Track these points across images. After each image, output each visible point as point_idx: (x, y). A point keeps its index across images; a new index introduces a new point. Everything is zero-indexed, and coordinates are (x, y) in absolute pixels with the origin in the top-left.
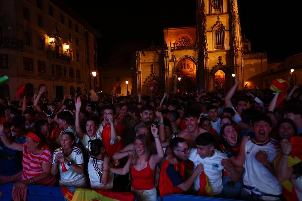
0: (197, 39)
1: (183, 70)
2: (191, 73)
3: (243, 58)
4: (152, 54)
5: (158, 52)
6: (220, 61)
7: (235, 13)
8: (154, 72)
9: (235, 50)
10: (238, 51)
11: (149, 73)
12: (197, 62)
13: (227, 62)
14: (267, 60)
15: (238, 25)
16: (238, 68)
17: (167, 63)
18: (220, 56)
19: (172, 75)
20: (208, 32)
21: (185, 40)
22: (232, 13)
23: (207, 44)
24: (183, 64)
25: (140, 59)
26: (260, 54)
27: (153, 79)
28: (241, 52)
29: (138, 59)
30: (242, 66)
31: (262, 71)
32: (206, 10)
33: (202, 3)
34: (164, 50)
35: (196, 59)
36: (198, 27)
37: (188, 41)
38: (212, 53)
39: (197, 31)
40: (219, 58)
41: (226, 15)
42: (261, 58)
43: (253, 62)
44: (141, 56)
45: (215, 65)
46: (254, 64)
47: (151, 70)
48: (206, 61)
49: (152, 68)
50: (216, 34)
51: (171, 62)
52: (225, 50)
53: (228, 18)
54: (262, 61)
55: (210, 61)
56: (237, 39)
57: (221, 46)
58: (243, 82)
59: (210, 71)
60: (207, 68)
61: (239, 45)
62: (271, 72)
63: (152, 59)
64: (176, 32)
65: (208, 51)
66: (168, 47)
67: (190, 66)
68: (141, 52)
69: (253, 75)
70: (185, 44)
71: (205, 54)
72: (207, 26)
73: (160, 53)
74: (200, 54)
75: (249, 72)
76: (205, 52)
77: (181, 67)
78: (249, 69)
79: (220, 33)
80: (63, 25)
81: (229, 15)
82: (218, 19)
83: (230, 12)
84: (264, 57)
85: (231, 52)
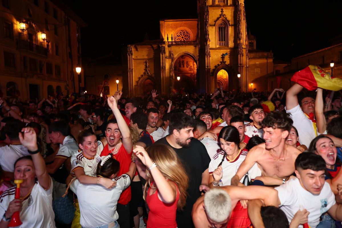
0: (199, 33)
1: (182, 68)
2: (190, 72)
3: (248, 57)
4: (146, 49)
5: (154, 46)
6: (223, 60)
7: (241, 6)
8: (149, 70)
9: (239, 48)
10: (243, 49)
11: (142, 72)
12: (197, 60)
13: (230, 61)
14: (273, 60)
15: (244, 19)
16: (242, 68)
17: (163, 60)
18: (223, 54)
19: (169, 74)
20: (210, 25)
21: (184, 34)
22: (237, 6)
23: (209, 40)
24: (181, 62)
25: (132, 55)
26: (265, 53)
27: (148, 79)
28: (246, 51)
29: (130, 55)
30: (246, 66)
31: (267, 72)
34: (160, 45)
35: (196, 56)
36: (199, 19)
37: (187, 36)
38: (214, 50)
39: (198, 24)
40: (222, 56)
41: (231, 8)
42: (267, 58)
43: (258, 62)
44: (134, 51)
45: (218, 64)
46: (259, 64)
47: (144, 68)
48: (207, 59)
49: (146, 67)
50: (219, 28)
51: (168, 58)
52: (228, 47)
53: (233, 11)
54: (268, 61)
55: (212, 60)
56: (242, 36)
57: (224, 42)
58: (247, 84)
59: (211, 70)
60: (209, 68)
61: (244, 42)
62: (278, 73)
63: (146, 55)
64: (174, 25)
65: (210, 47)
66: (165, 41)
67: (189, 64)
68: (133, 46)
69: (257, 76)
70: (185, 39)
71: (206, 51)
72: (209, 19)
73: (155, 48)
74: (201, 51)
75: (253, 73)
76: (206, 49)
77: (179, 65)
78: (254, 69)
79: (224, 28)
80: (37, 8)
81: (234, 7)
82: (222, 11)
83: (235, 4)
84: (270, 57)
85: (235, 50)
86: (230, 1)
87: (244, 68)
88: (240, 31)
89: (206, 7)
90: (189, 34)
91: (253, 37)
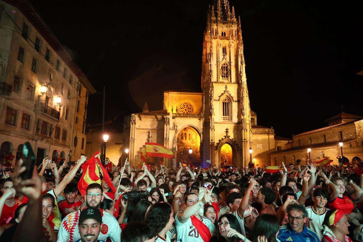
0: (203, 107)
1: (184, 141)
3: (252, 132)
4: (150, 119)
5: (158, 117)
6: (227, 134)
7: (244, 84)
8: (151, 140)
9: (243, 123)
10: (246, 124)
11: (144, 142)
12: (201, 133)
13: (234, 136)
14: (274, 136)
15: (247, 96)
16: (246, 143)
17: (167, 131)
18: (227, 128)
19: (171, 146)
20: (215, 100)
21: (188, 107)
22: (240, 84)
23: (213, 114)
25: (135, 124)
26: (266, 130)
28: (250, 126)
29: (133, 124)
30: (250, 141)
31: (269, 149)
32: (213, 77)
33: (209, 69)
34: (164, 116)
35: (200, 129)
36: (204, 94)
37: (190, 109)
38: (218, 124)
39: (203, 98)
40: (226, 131)
41: (235, 85)
42: (268, 134)
43: (260, 137)
44: (137, 120)
45: (222, 138)
46: (261, 139)
47: (147, 138)
48: (212, 133)
49: (149, 137)
50: (223, 103)
51: (171, 130)
52: (232, 122)
53: (237, 88)
54: (270, 137)
55: (217, 134)
56: (246, 111)
57: (228, 117)
58: (252, 159)
59: (215, 145)
61: (248, 117)
62: (279, 150)
63: (150, 125)
64: (178, 97)
65: (214, 121)
66: (169, 113)
67: (192, 137)
68: (137, 116)
69: (260, 152)
70: (188, 112)
71: (211, 124)
72: (214, 94)
73: (159, 119)
74: (205, 124)
75: (255, 149)
76: (211, 123)
77: (182, 137)
78: (256, 145)
79: (228, 103)
80: (57, 73)
81: (237, 85)
82: (226, 88)
83: (238, 82)
84: (271, 133)
85: (239, 125)
86: (234, 79)
87: (248, 143)
88: (243, 107)
89: (211, 83)
90: (192, 107)
91: (253, 113)
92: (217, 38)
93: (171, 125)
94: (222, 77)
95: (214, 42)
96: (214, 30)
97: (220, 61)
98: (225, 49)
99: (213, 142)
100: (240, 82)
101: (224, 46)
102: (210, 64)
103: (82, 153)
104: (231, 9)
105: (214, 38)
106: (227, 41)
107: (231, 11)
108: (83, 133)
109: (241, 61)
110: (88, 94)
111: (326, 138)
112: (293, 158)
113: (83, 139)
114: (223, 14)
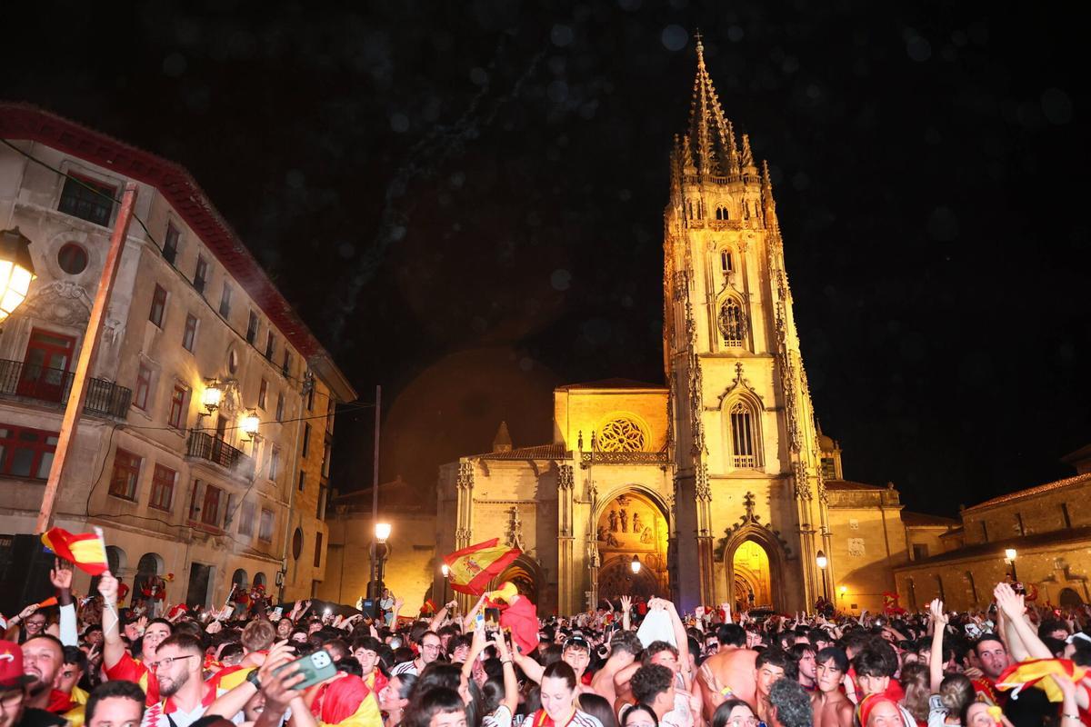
0: (673, 429)
1: (619, 535)
2: (644, 547)
3: (826, 502)
4: (515, 472)
5: (538, 465)
6: (749, 511)
7: (791, 357)
8: (519, 535)
9: (797, 475)
10: (808, 478)
12: (671, 509)
13: (772, 515)
14: (901, 511)
15: (803, 393)
16: (810, 536)
17: (566, 506)
18: (749, 493)
19: (581, 552)
20: (708, 409)
21: (627, 432)
22: (781, 356)
23: (704, 450)
24: (619, 515)
25: (471, 487)
26: (874, 492)
27: (515, 564)
28: (819, 484)
29: (466, 487)
30: (823, 531)
31: (888, 553)
32: (699, 339)
33: (686, 318)
34: (558, 462)
35: (666, 497)
36: (673, 391)
37: (635, 437)
38: (720, 481)
39: (670, 404)
40: (746, 500)
41: (764, 361)
42: (881, 505)
43: (855, 518)
44: (478, 475)
45: (734, 523)
46: (859, 524)
47: (507, 530)
48: (704, 508)
49: (513, 526)
50: (733, 416)
51: (580, 503)
52: (764, 472)
53: (770, 369)
54: (886, 517)
55: (717, 510)
56: (804, 439)
57: (749, 457)
58: (832, 588)
59: (716, 544)
60: (708, 535)
61: (811, 457)
62: (919, 557)
63: (514, 490)
64: (597, 404)
65: (707, 472)
66: (571, 451)
67: (643, 523)
68: (477, 463)
69: (858, 564)
71: (698, 482)
72: (704, 392)
73: (543, 471)
74: (679, 483)
75: (844, 554)
76: (698, 477)
77: (612, 522)
78: (844, 540)
79: (747, 415)
80: (249, 351)
81: (772, 360)
82: (739, 370)
83: (776, 352)
84: (890, 502)
85: (786, 481)
86: (760, 344)
87: (818, 537)
88: (796, 427)
89: (692, 358)
90: (640, 433)
91: (829, 442)
92: (702, 227)
93: (579, 489)
94: (726, 338)
95: (697, 237)
96: (694, 203)
97: (717, 292)
98: (729, 256)
99: (706, 538)
100: (781, 351)
101: (725, 247)
102: (686, 302)
103: (316, 578)
104: (739, 141)
105: (695, 228)
106: (735, 232)
107: (740, 148)
108: (318, 517)
109: (779, 290)
110: (334, 404)
111: (1071, 514)
112: (966, 580)
113: (319, 536)
114: (716, 158)
